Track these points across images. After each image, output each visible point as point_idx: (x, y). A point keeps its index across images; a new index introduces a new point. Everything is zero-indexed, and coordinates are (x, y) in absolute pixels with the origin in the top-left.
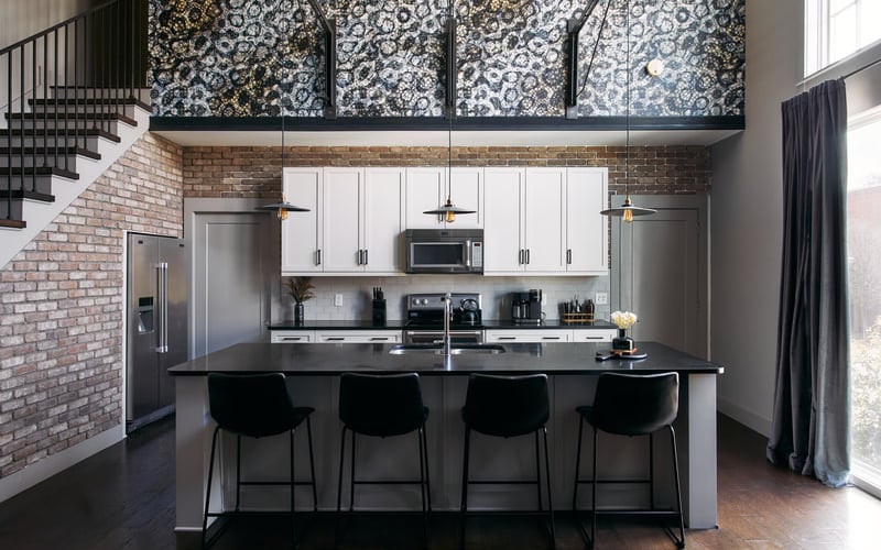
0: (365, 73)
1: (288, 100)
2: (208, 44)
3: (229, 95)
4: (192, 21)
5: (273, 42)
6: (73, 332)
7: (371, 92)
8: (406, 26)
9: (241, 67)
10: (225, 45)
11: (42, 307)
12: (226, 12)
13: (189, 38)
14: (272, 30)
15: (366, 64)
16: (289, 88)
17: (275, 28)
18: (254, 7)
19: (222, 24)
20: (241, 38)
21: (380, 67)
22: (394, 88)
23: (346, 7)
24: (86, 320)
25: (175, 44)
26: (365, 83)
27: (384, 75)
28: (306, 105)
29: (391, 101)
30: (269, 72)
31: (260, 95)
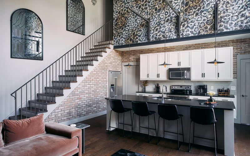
0: (157, 30)
1: (140, 39)
2: (124, 29)
3: (128, 39)
4: (121, 24)
5: (137, 26)
6: (97, 91)
7: (158, 34)
8: (167, 16)
9: (130, 33)
10: (127, 28)
11: (92, 86)
12: (127, 21)
13: (120, 28)
14: (136, 23)
15: (157, 28)
16: (140, 36)
17: (137, 22)
18: (133, 19)
19: (126, 24)
20: (130, 26)
21: (161, 27)
22: (164, 32)
23: (152, 14)
24: (100, 88)
25: (118, 30)
26: (157, 32)
27: (161, 30)
28: (143, 40)
29: (163, 36)
30: (136, 33)
31: (134, 39)
